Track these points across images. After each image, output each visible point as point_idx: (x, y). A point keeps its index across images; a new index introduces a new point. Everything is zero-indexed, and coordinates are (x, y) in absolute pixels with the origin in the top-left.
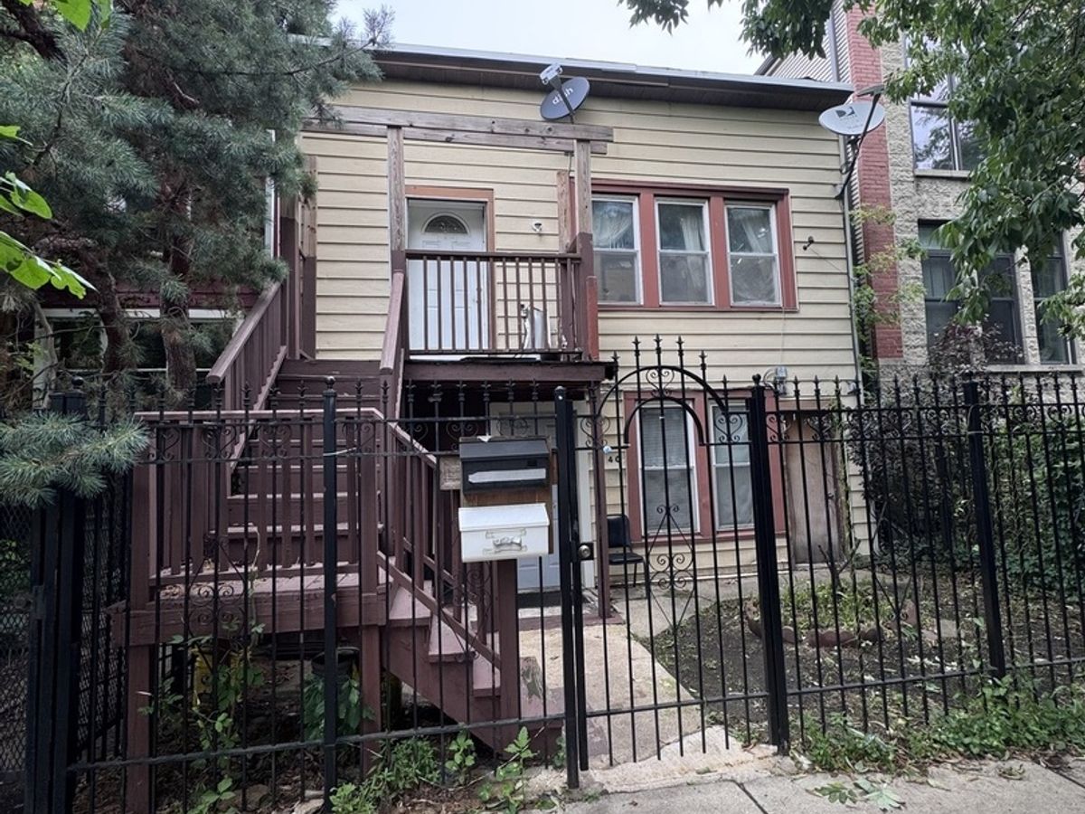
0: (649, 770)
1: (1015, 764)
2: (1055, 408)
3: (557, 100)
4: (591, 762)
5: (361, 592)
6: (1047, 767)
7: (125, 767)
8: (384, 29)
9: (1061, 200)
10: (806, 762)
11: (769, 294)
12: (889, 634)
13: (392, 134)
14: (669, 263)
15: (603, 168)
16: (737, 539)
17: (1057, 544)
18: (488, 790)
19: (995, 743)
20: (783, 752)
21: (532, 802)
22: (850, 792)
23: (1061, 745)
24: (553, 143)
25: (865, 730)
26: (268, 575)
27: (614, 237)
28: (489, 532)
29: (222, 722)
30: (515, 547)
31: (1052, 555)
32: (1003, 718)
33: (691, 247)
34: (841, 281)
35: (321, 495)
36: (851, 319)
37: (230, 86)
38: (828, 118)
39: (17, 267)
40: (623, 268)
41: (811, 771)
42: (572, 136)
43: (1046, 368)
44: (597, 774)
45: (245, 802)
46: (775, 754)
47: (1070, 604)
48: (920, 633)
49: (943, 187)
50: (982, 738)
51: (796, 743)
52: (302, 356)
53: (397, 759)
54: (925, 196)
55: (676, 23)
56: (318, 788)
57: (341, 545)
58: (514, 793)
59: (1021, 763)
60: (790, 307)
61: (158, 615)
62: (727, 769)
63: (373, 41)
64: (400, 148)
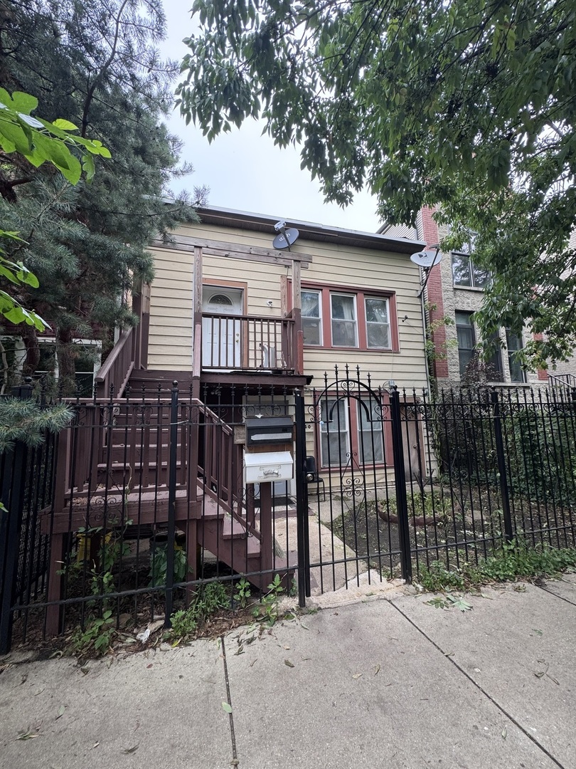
0: (341, 595)
1: (520, 584)
2: (532, 405)
3: (282, 238)
4: (312, 592)
5: (189, 500)
6: (535, 585)
7: (46, 607)
8: (205, 197)
9: (532, 305)
10: (421, 588)
11: (386, 343)
12: (450, 518)
13: (197, 251)
14: (337, 325)
15: (306, 276)
16: (374, 469)
17: (526, 471)
18: (258, 611)
19: (510, 574)
20: (409, 582)
21: (281, 616)
22: (445, 602)
23: (540, 573)
24: (281, 261)
25: (448, 570)
26: (136, 491)
27: (309, 310)
28: (261, 467)
29: (107, 577)
30: (275, 475)
31: (523, 477)
32: (513, 561)
33: (347, 318)
34: (420, 338)
35: (166, 445)
36: (425, 357)
37: (114, 220)
38: (414, 258)
39: (8, 311)
40: (313, 327)
41: (424, 592)
42: (291, 258)
43: (514, 384)
44: (314, 599)
45: (118, 624)
46: (404, 584)
47: (533, 502)
48: (464, 517)
49: (467, 294)
50: (504, 572)
51: (414, 578)
52: (142, 368)
53: (206, 595)
54: (458, 298)
55: (347, 205)
56: (160, 614)
57: (178, 473)
58: (272, 612)
59: (523, 583)
60: (396, 350)
61: (71, 514)
62: (381, 593)
63: (198, 203)
64: (201, 258)
